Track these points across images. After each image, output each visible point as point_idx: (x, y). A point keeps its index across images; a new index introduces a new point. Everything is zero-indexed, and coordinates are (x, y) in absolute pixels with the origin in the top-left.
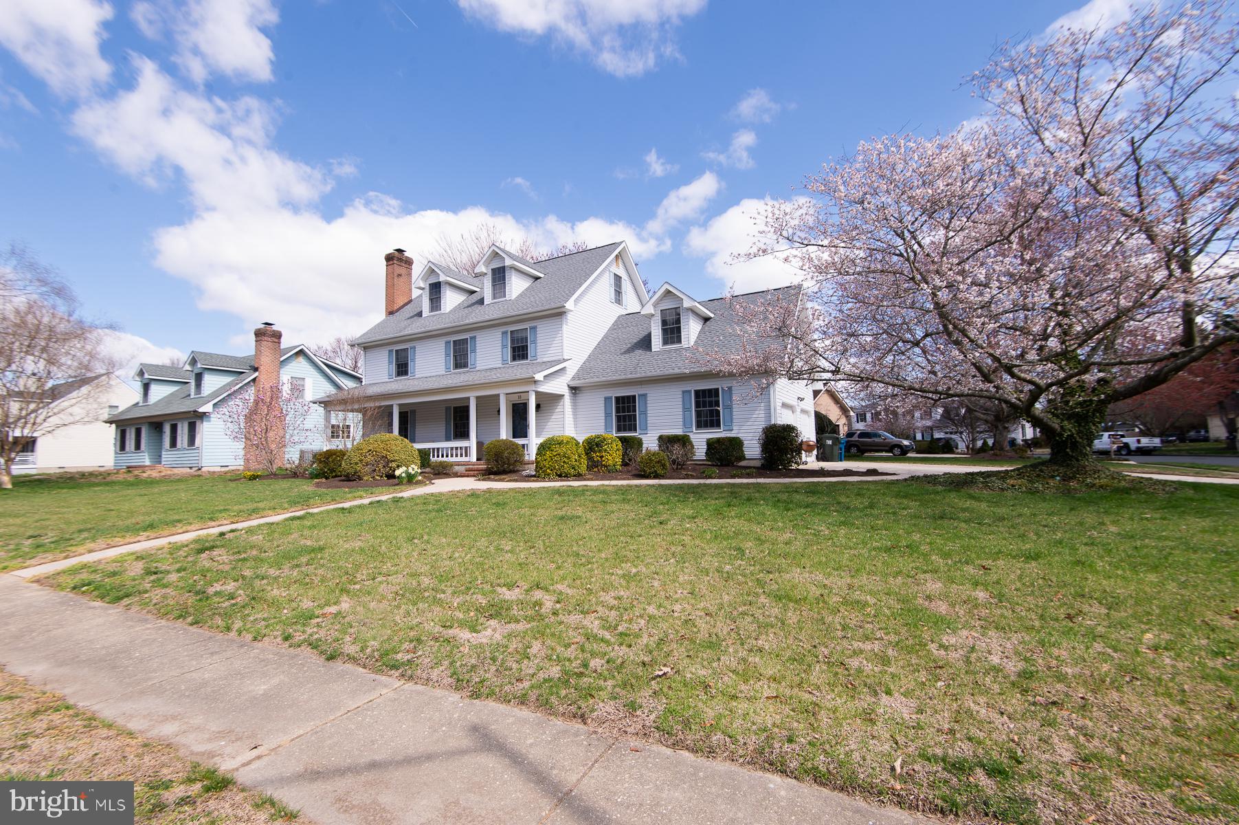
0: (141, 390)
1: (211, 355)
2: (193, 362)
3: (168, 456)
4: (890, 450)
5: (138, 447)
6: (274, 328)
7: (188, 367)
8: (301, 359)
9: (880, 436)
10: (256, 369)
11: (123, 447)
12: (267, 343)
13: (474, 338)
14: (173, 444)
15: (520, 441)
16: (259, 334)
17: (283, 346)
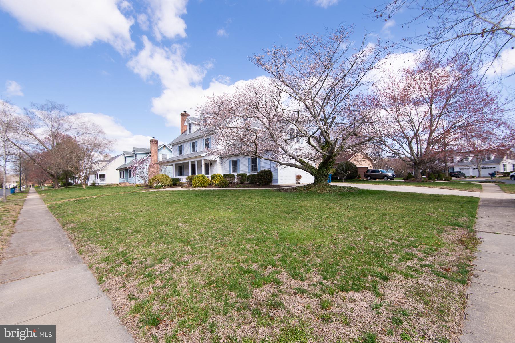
0: (124, 159)
1: (139, 149)
2: (134, 151)
3: (129, 179)
4: (383, 178)
5: (123, 177)
6: (156, 139)
7: (133, 153)
8: (165, 148)
9: (379, 171)
10: (151, 153)
11: (120, 178)
12: (154, 144)
13: (196, 142)
14: (130, 176)
15: (207, 176)
16: (151, 141)
17: (158, 145)
